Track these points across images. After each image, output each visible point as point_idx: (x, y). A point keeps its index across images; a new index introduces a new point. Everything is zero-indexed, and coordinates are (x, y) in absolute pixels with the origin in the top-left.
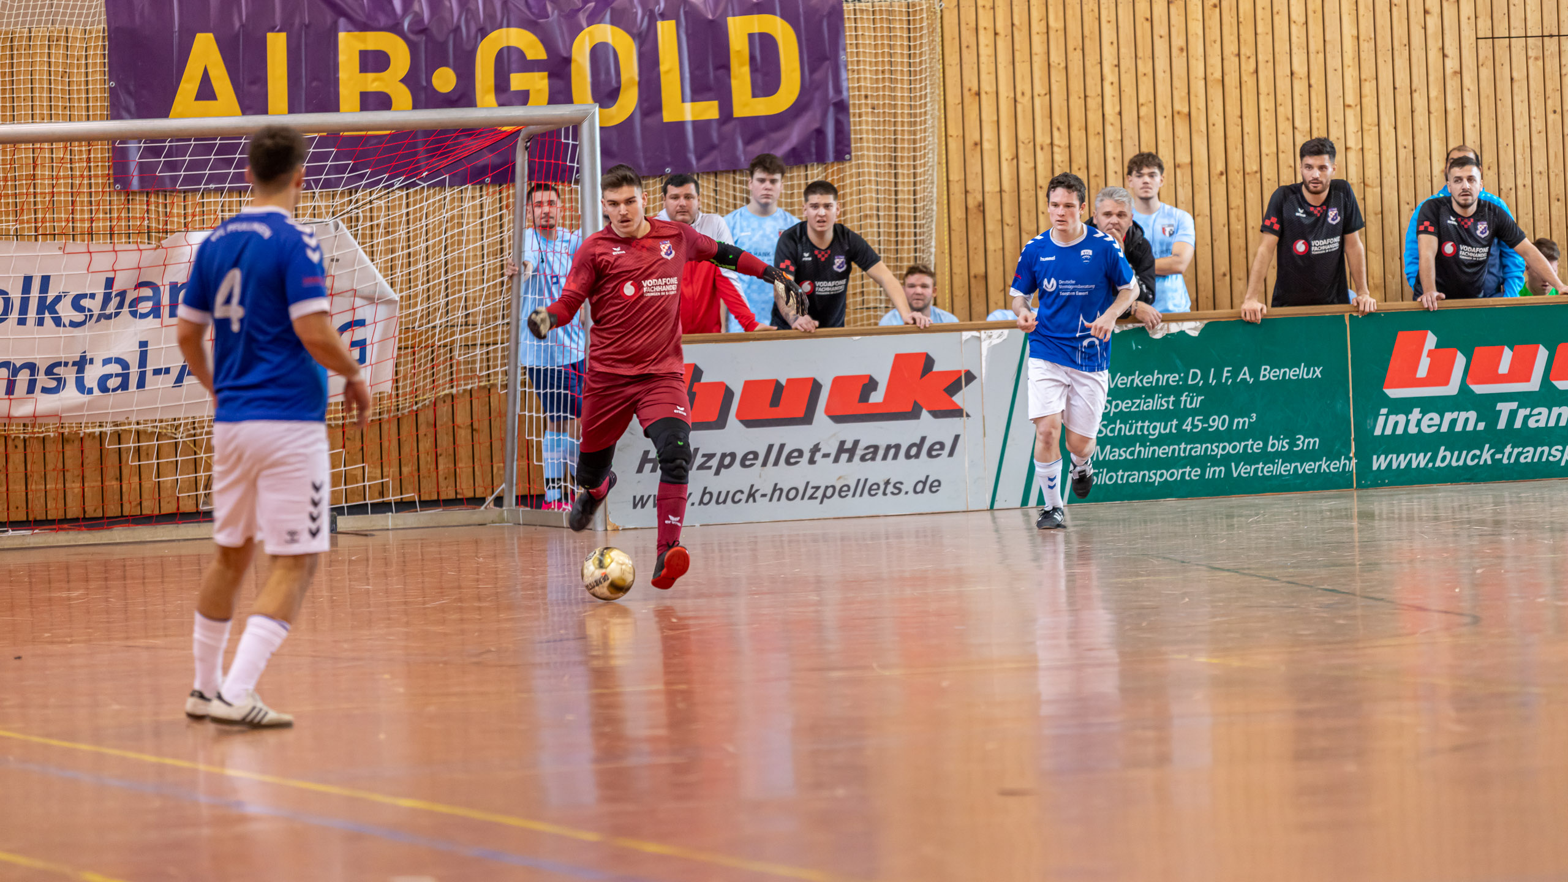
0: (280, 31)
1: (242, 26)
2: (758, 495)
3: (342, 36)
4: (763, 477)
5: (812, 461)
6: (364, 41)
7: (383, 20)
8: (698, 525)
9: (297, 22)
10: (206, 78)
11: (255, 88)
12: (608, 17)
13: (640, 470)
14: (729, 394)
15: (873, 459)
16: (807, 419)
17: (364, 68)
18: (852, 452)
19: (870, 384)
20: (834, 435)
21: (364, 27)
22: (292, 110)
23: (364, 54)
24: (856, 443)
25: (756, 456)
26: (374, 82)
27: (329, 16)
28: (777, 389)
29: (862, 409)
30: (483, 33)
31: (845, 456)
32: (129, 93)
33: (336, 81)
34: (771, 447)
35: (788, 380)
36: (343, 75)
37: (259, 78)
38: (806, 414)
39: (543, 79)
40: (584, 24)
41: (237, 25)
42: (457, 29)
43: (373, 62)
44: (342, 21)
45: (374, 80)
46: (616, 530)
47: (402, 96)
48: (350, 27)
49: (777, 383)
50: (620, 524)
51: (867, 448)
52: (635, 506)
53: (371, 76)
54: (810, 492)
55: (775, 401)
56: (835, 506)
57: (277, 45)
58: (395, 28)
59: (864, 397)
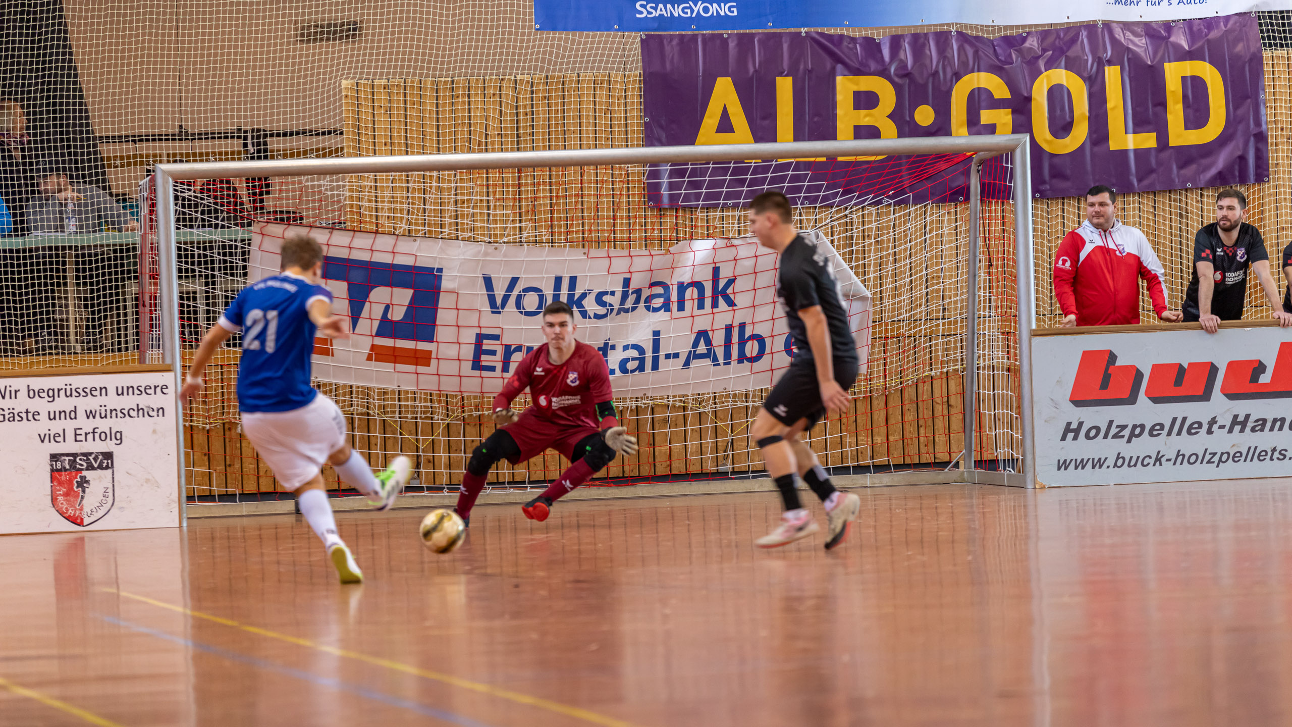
0: (787, 75)
1: (756, 71)
2: (1163, 460)
3: (839, 79)
4: (1169, 445)
5: (1210, 432)
6: (857, 84)
7: (873, 66)
8: (1112, 484)
9: (802, 67)
10: (725, 114)
11: (766, 123)
12: (1063, 63)
13: (1063, 438)
14: (1139, 375)
15: (1262, 430)
16: (1206, 396)
17: (857, 106)
18: (1244, 424)
19: (1260, 368)
20: (1229, 410)
21: (857, 71)
22: (797, 138)
23: (857, 94)
24: (1248, 416)
25: (1162, 427)
26: (865, 118)
27: (828, 63)
28: (1179, 372)
29: (1252, 388)
30: (958, 76)
31: (1237, 428)
32: (661, 127)
33: (834, 116)
34: (1175, 419)
35: (1189, 364)
36: (839, 112)
37: (771, 115)
38: (1205, 392)
39: (1007, 114)
40: (1043, 69)
41: (751, 70)
42: (936, 73)
43: (865, 100)
44: (839, 67)
45: (866, 116)
46: (1043, 488)
47: (888, 128)
48: (846, 72)
49: (1180, 365)
50: (1047, 484)
51: (1257, 421)
52: (1059, 469)
53: (863, 112)
54: (1208, 457)
55: (1178, 382)
56: (1230, 469)
57: (785, 87)
58: (883, 73)
59: (1255, 378)
